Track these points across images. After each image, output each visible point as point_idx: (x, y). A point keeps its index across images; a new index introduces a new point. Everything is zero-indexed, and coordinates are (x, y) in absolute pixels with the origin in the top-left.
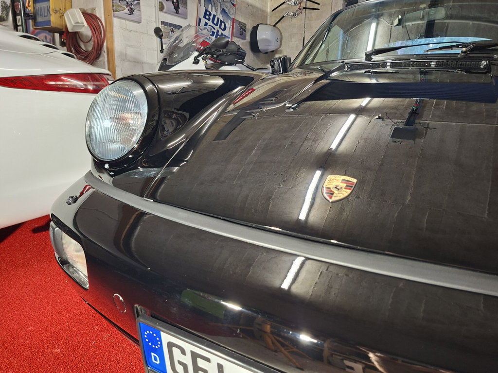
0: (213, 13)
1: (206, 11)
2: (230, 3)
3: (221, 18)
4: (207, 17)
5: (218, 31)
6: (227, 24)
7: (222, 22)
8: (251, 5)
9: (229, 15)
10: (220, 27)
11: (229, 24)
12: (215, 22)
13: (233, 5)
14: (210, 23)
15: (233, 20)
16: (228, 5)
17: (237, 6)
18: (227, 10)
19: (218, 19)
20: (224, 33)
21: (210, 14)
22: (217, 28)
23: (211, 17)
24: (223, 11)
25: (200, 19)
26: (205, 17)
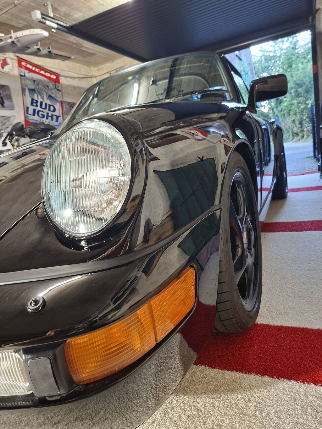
0: (40, 100)
1: (33, 100)
2: (56, 90)
3: (49, 102)
4: (34, 104)
5: (48, 114)
6: (56, 107)
7: (50, 106)
8: (78, 87)
9: (57, 99)
10: (49, 110)
11: (58, 106)
12: (44, 107)
13: (59, 90)
14: (38, 108)
15: (62, 103)
16: (54, 91)
17: (63, 91)
18: (53, 96)
19: (46, 104)
20: (54, 113)
21: (37, 102)
22: (47, 111)
23: (39, 104)
24: (50, 97)
25: (28, 108)
26: (32, 104)
